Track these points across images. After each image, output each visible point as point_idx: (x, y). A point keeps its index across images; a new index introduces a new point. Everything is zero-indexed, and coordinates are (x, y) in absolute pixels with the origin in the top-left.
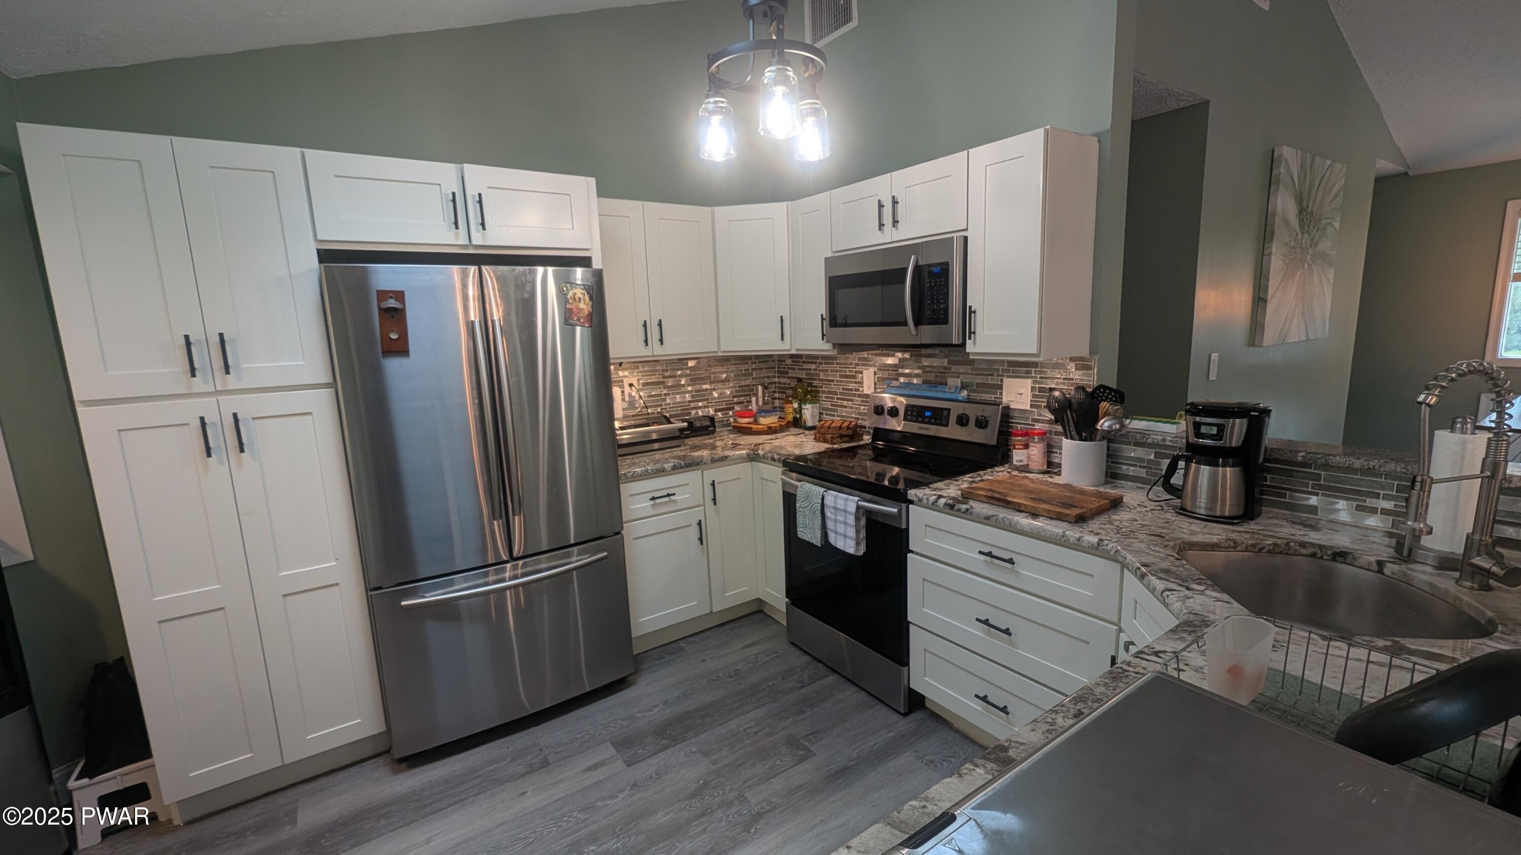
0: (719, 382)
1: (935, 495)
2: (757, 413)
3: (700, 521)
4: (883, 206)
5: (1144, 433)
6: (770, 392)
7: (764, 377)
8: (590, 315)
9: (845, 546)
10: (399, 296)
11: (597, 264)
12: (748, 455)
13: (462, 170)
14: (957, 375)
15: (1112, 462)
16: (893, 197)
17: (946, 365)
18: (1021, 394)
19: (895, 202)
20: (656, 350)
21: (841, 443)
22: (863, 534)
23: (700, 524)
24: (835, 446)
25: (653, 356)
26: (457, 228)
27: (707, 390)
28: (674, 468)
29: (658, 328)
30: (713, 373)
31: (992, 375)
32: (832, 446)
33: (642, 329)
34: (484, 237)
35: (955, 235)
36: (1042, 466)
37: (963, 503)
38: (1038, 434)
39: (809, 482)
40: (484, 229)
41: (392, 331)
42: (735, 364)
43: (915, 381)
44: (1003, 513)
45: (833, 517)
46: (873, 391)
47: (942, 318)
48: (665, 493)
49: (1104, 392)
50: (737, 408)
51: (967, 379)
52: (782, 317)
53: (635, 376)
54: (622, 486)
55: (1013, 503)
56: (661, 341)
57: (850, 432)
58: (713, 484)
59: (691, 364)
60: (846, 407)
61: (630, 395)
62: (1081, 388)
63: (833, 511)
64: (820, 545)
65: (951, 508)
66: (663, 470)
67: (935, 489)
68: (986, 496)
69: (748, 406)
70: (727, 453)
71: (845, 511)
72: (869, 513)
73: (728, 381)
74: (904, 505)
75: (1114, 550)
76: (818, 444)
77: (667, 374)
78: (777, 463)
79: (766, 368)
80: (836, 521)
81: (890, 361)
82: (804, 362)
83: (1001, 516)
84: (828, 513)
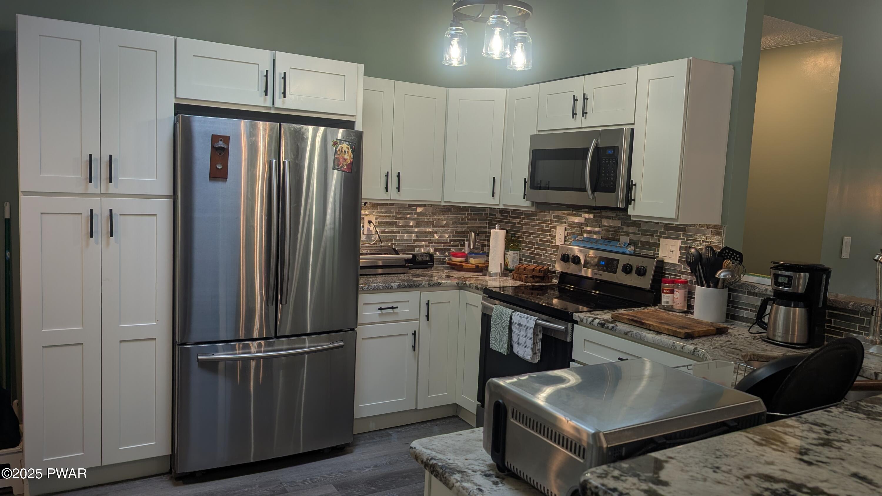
0: (439, 227)
1: (593, 317)
2: (469, 254)
3: (415, 331)
4: (577, 100)
5: (753, 286)
6: (481, 240)
7: (476, 227)
8: (351, 163)
9: (524, 354)
10: (226, 139)
11: (358, 127)
12: (458, 284)
13: (275, 55)
14: (627, 234)
15: (733, 307)
16: (584, 95)
17: (620, 225)
18: (672, 251)
19: (585, 98)
20: (393, 196)
21: (533, 282)
22: (539, 346)
23: (414, 334)
24: (528, 284)
25: (391, 200)
26: (266, 95)
27: (429, 232)
28: (399, 287)
29: (397, 178)
30: (435, 219)
31: (653, 236)
32: (525, 284)
33: (384, 178)
34: (284, 103)
35: (624, 127)
36: (684, 307)
37: (611, 323)
38: (682, 282)
39: (502, 306)
40: (284, 97)
41: (219, 163)
42: (453, 214)
43: (595, 237)
44: (636, 331)
45: (517, 331)
46: (563, 243)
47: (612, 188)
48: (390, 305)
49: (729, 253)
50: (453, 250)
51: (633, 237)
52: (494, 178)
53: (374, 215)
54: (359, 295)
55: (646, 324)
56: (398, 189)
57: (541, 274)
58: (428, 304)
59: (419, 210)
60: (541, 255)
61: (369, 229)
62: (710, 248)
63: (517, 326)
64: (506, 354)
65: (602, 325)
66: (391, 288)
67: (594, 314)
68: (628, 319)
69: (463, 249)
70: (440, 281)
71: (527, 327)
72: (545, 329)
73: (448, 227)
74: (570, 324)
75: (702, 354)
76: (515, 281)
77: (399, 216)
78: (479, 292)
79: (479, 220)
80: (519, 334)
81: (576, 220)
82: (510, 217)
83: (635, 332)
84: (514, 329)
